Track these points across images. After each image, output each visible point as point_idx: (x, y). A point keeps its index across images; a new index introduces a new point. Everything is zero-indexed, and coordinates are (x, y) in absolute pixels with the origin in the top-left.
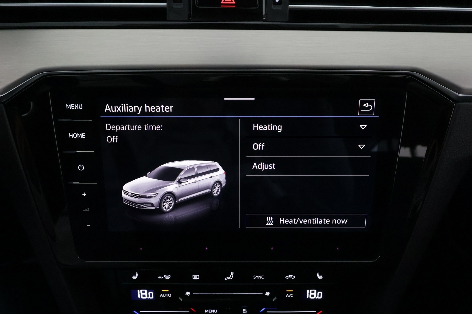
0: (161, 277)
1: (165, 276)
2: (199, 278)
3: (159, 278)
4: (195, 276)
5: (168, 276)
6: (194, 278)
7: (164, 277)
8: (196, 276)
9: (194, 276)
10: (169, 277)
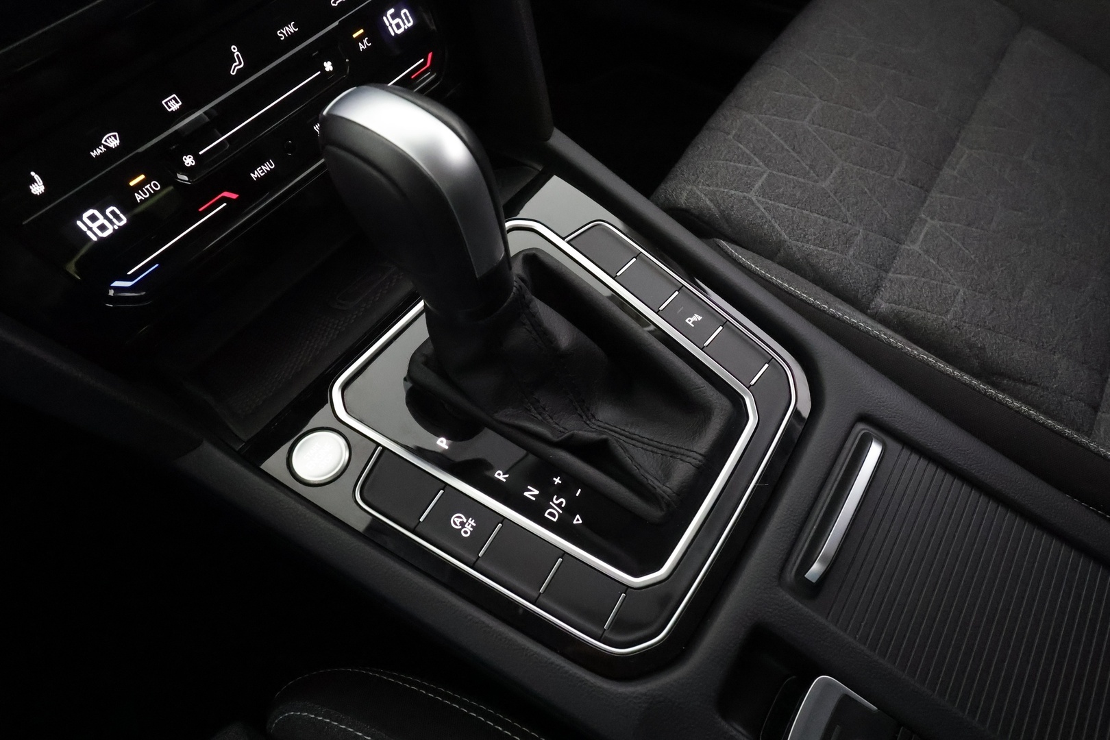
0: (99, 151)
1: (106, 141)
2: (180, 103)
3: (96, 156)
4: (169, 101)
5: (110, 137)
6: (170, 108)
7: (105, 146)
8: (171, 100)
9: (166, 103)
10: (116, 139)
